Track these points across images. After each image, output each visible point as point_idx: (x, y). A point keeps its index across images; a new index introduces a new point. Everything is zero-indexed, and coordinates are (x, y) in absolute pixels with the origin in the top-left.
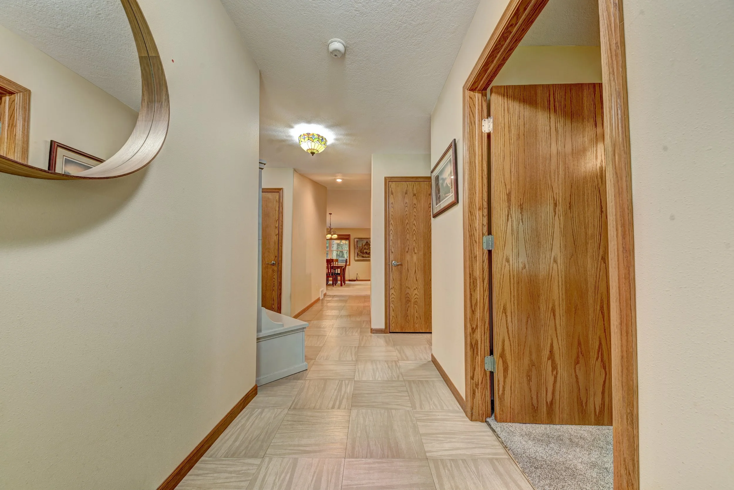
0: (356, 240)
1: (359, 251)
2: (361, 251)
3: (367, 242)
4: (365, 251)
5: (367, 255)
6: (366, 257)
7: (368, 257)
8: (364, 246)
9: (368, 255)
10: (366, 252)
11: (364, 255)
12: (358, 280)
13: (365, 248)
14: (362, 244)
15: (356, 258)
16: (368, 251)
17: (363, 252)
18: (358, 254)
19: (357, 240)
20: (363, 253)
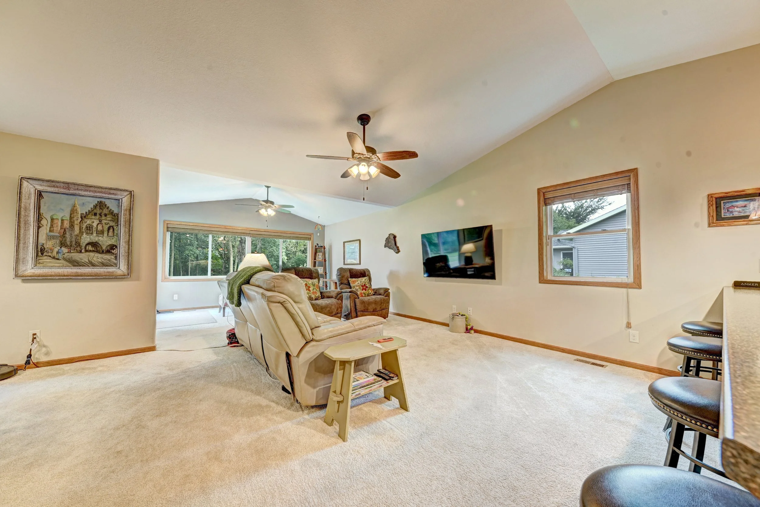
0: (29, 188)
1: (50, 238)
2: (64, 235)
3: (101, 205)
4: (86, 239)
5: (96, 257)
6: (92, 265)
7: (104, 265)
8: (84, 217)
9: (108, 256)
10: (95, 245)
11: (84, 257)
12: (37, 365)
13: (89, 228)
14: (73, 211)
15: (29, 268)
16: (105, 241)
17: (78, 244)
18: (40, 251)
19: (40, 188)
20: (77, 246)
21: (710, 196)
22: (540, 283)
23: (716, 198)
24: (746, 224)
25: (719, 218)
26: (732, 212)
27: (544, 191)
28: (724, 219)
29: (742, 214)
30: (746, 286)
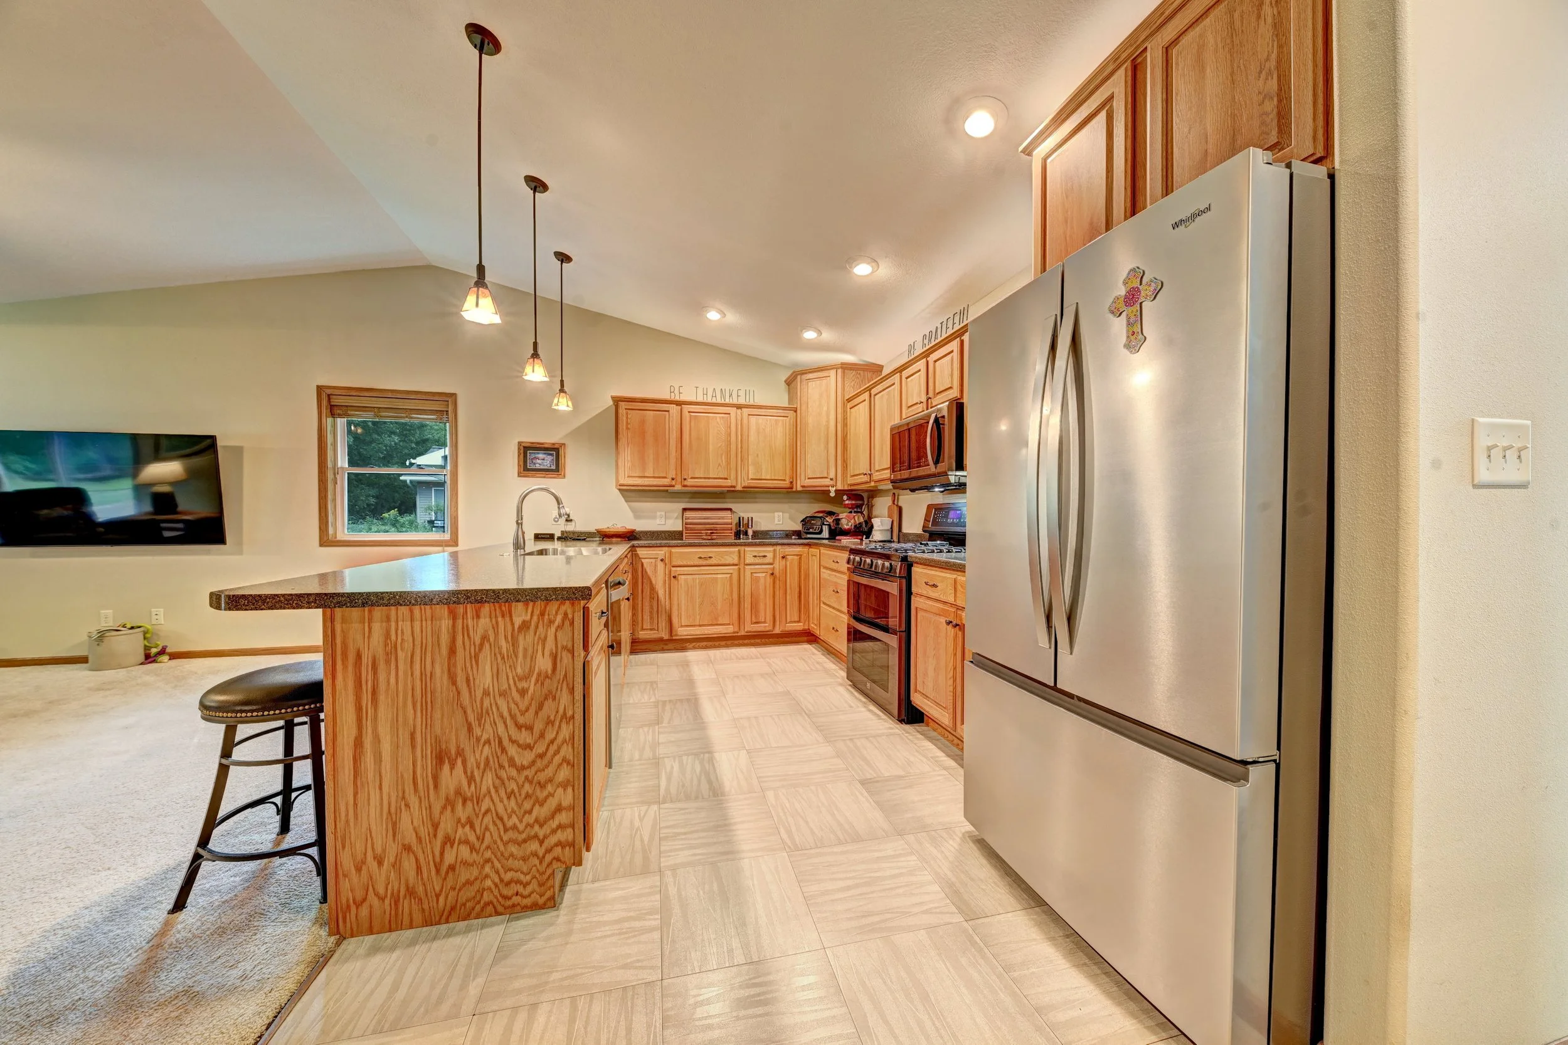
21: (520, 443)
22: (321, 545)
23: (524, 447)
24: (544, 477)
25: (526, 469)
26: (535, 464)
27: (329, 391)
28: (529, 470)
29: (542, 467)
30: (542, 538)
